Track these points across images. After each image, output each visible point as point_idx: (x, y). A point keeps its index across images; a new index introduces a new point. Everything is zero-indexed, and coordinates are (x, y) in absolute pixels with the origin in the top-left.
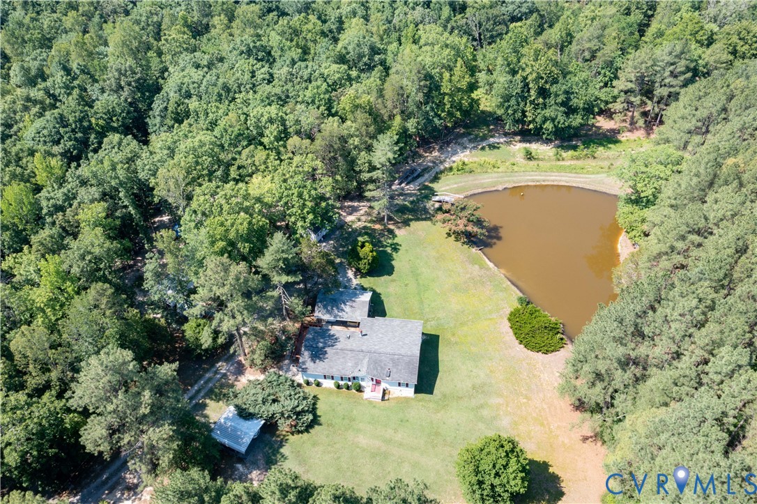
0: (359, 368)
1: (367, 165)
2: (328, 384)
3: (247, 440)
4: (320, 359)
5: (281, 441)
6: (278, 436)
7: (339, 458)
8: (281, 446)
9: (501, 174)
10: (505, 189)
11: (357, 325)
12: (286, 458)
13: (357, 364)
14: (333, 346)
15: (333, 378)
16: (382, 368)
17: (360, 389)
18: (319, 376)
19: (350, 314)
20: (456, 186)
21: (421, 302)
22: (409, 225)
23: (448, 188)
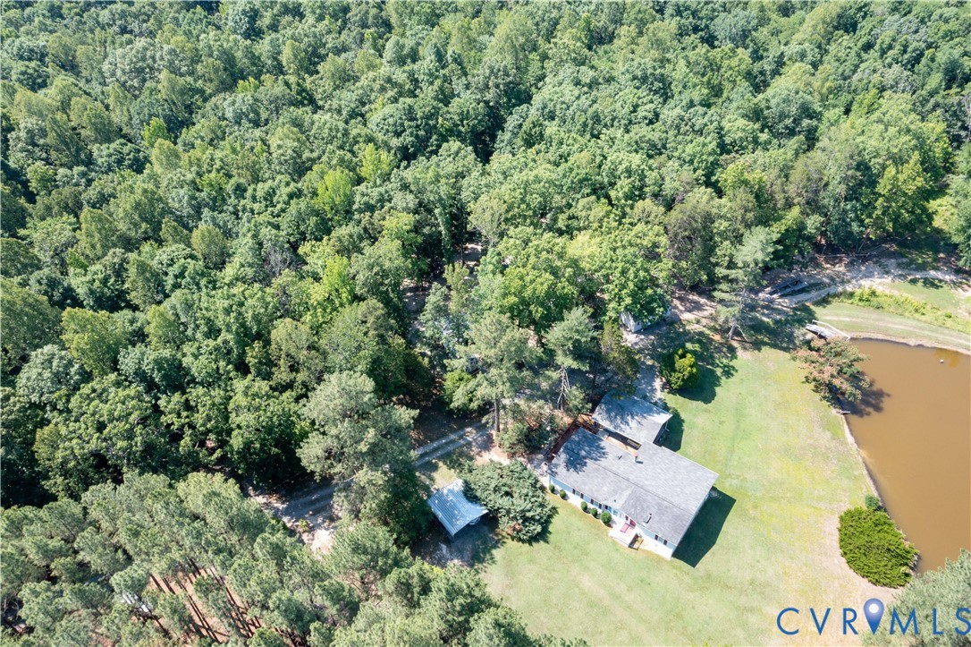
0: (616, 497)
1: (727, 258)
2: (575, 501)
3: (461, 524)
4: (576, 469)
5: (497, 542)
6: (497, 535)
7: (551, 588)
8: (495, 547)
9: (923, 324)
10: (920, 346)
11: (636, 446)
12: (494, 562)
13: (615, 492)
14: (596, 460)
15: (582, 496)
16: (643, 508)
17: (608, 522)
18: (568, 488)
19: (634, 431)
20: (848, 319)
21: (732, 451)
22: (759, 350)
23: (835, 318)
